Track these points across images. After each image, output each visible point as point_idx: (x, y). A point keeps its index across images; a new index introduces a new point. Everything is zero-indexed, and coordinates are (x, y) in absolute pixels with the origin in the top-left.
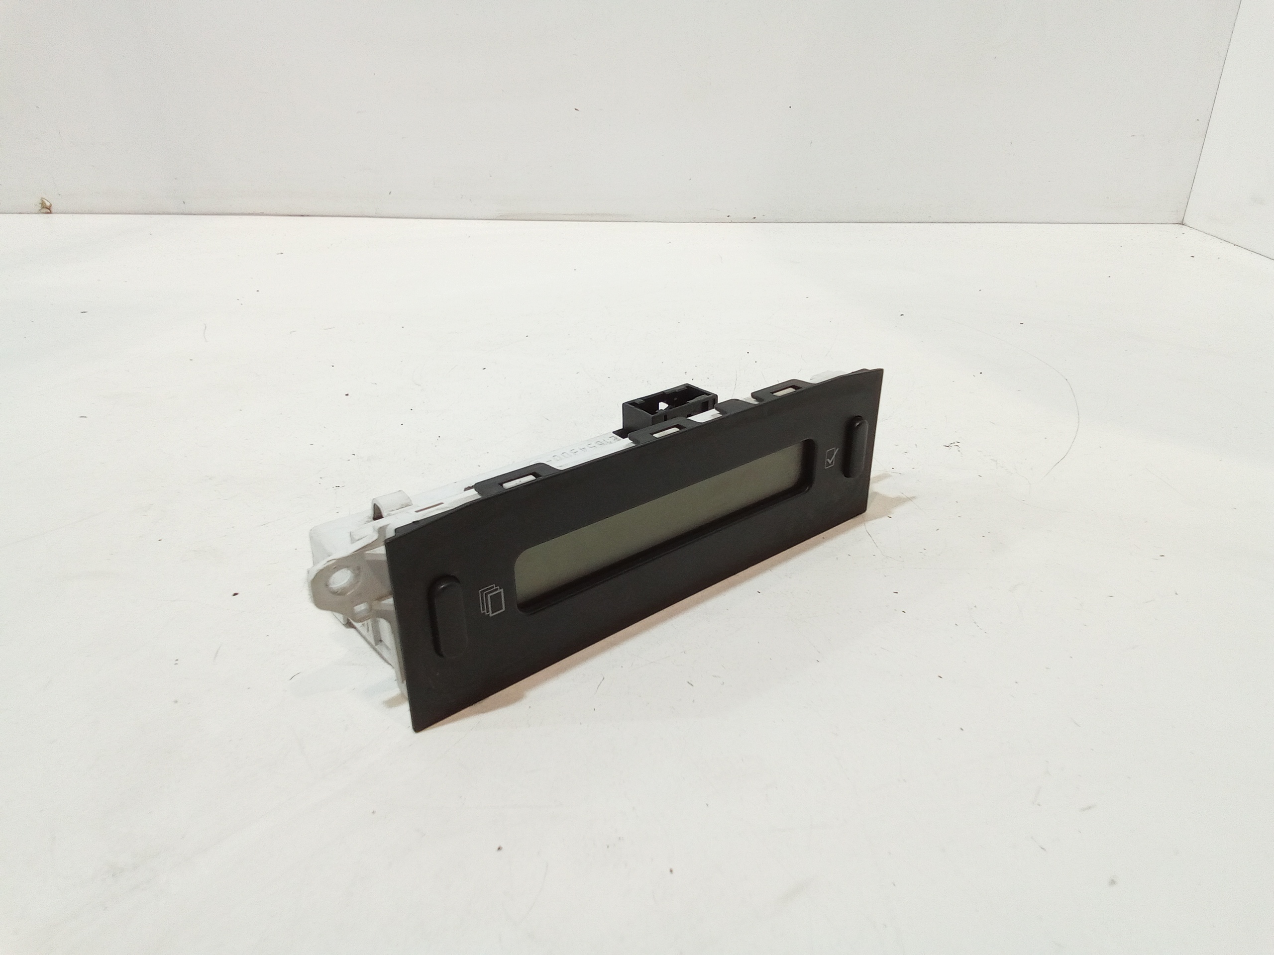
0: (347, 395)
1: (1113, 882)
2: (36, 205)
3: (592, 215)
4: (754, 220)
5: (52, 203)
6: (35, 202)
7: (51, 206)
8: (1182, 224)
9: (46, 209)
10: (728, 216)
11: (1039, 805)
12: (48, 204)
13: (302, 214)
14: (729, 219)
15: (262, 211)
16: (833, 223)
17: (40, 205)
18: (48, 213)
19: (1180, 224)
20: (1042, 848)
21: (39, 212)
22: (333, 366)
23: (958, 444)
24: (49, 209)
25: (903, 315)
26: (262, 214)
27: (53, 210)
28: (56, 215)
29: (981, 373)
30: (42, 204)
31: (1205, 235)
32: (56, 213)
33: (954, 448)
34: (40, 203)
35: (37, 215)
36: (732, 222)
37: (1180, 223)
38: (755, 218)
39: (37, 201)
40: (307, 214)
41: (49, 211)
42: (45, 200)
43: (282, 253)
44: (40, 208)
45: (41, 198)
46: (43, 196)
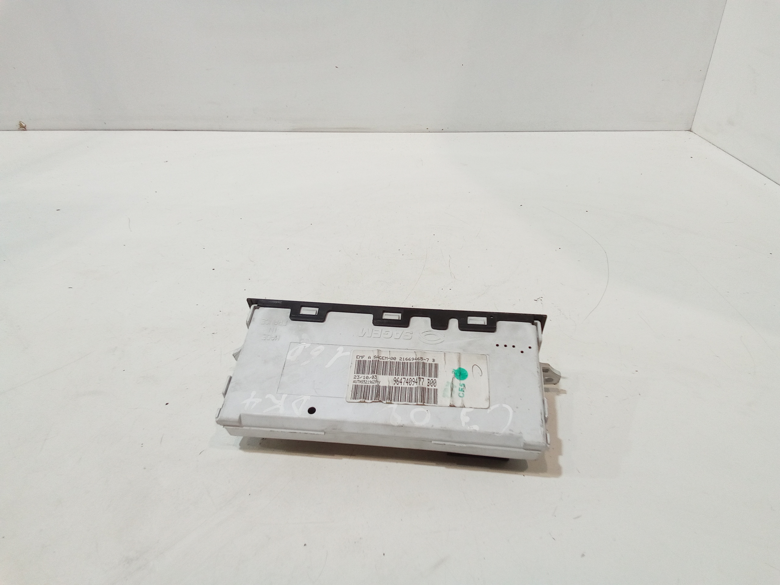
0: (213, 269)
1: (583, 555)
2: (17, 126)
3: (347, 128)
4: (442, 131)
5: (26, 125)
6: (16, 124)
7: (25, 126)
8: (690, 131)
9: (23, 128)
10: (427, 129)
11: (555, 516)
12: (24, 125)
13: (176, 129)
17: (19, 126)
19: (689, 131)
20: (553, 538)
21: (19, 130)
22: (204, 248)
23: (541, 299)
24: (25, 128)
25: (522, 205)
27: (27, 129)
29: (560, 248)
30: (20, 126)
32: (29, 130)
33: (539, 301)
35: (17, 131)
36: (429, 132)
39: (18, 123)
41: (24, 129)
42: (22, 123)
43: (167, 161)
44: (19, 128)
45: (20, 121)
46: (20, 120)
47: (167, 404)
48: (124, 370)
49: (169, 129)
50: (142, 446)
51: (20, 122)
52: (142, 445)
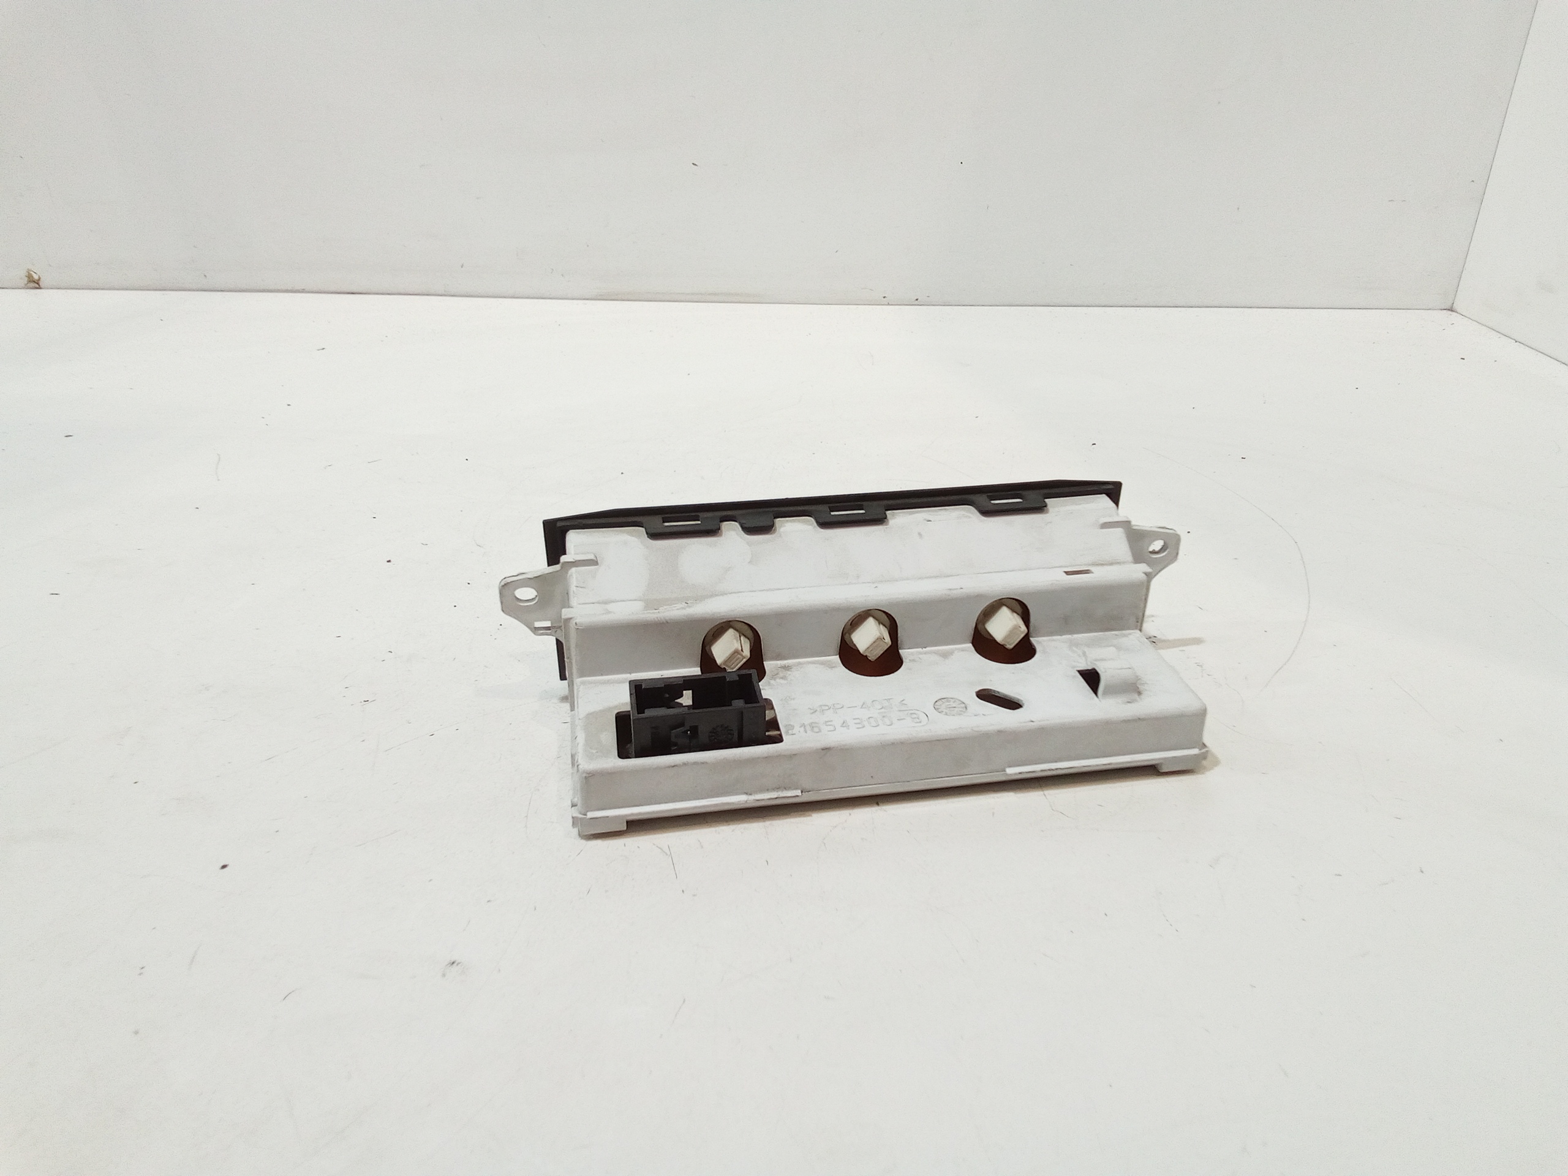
0: (389, 561)
2: (21, 279)
3: (715, 294)
4: (917, 302)
5: (41, 277)
6: (20, 275)
7: (39, 279)
8: (1451, 310)
9: (34, 283)
10: (884, 297)
12: (36, 277)
14: (886, 301)
17: (26, 279)
18: (37, 288)
19: (1449, 310)
21: (26, 287)
24: (37, 284)
25: (1095, 444)
27: (42, 284)
28: (47, 290)
29: (1189, 532)
30: (29, 277)
31: (1479, 326)
32: (46, 288)
34: (27, 276)
35: (22, 290)
36: (888, 304)
37: (1449, 308)
38: (917, 300)
39: (23, 273)
41: (37, 286)
42: (32, 272)
43: (324, 349)
44: (26, 283)
45: (28, 269)
46: (30, 268)
47: (224, 867)
48: (136, 783)
49: (339, 291)
50: (140, 974)
51: (29, 271)
52: (142, 971)
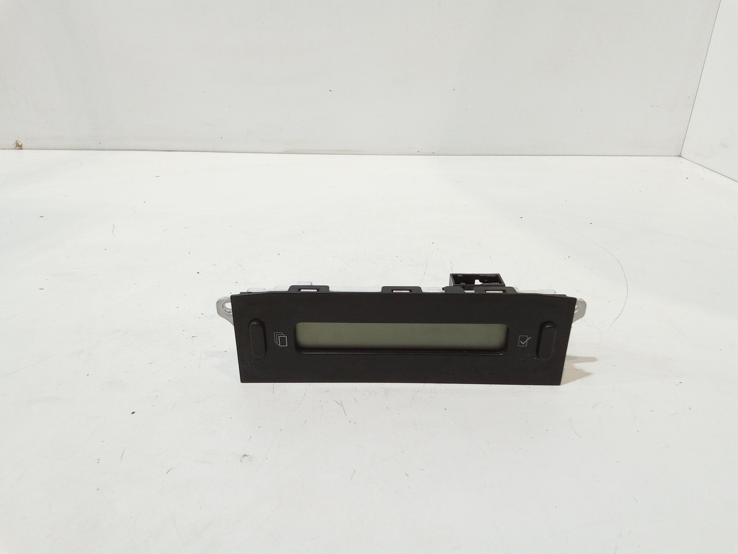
0: (198, 273)
2: (13, 145)
5: (23, 144)
6: (12, 143)
7: (21, 145)
9: (19, 147)
10: (418, 152)
12: (20, 144)
14: (419, 154)
15: (146, 149)
16: (479, 155)
17: (16, 145)
18: (21, 149)
22: (189, 253)
24: (21, 147)
25: (522, 217)
26: (146, 150)
27: (23, 147)
28: (25, 150)
29: (569, 257)
31: (694, 164)
32: (25, 149)
34: (15, 144)
35: (14, 150)
36: (420, 155)
37: (679, 155)
38: (434, 153)
39: (14, 142)
40: (173, 150)
41: (20, 148)
42: (18, 142)
43: (158, 176)
44: (15, 147)
45: (17, 140)
48: (88, 375)
50: (98, 463)
52: (99, 461)
